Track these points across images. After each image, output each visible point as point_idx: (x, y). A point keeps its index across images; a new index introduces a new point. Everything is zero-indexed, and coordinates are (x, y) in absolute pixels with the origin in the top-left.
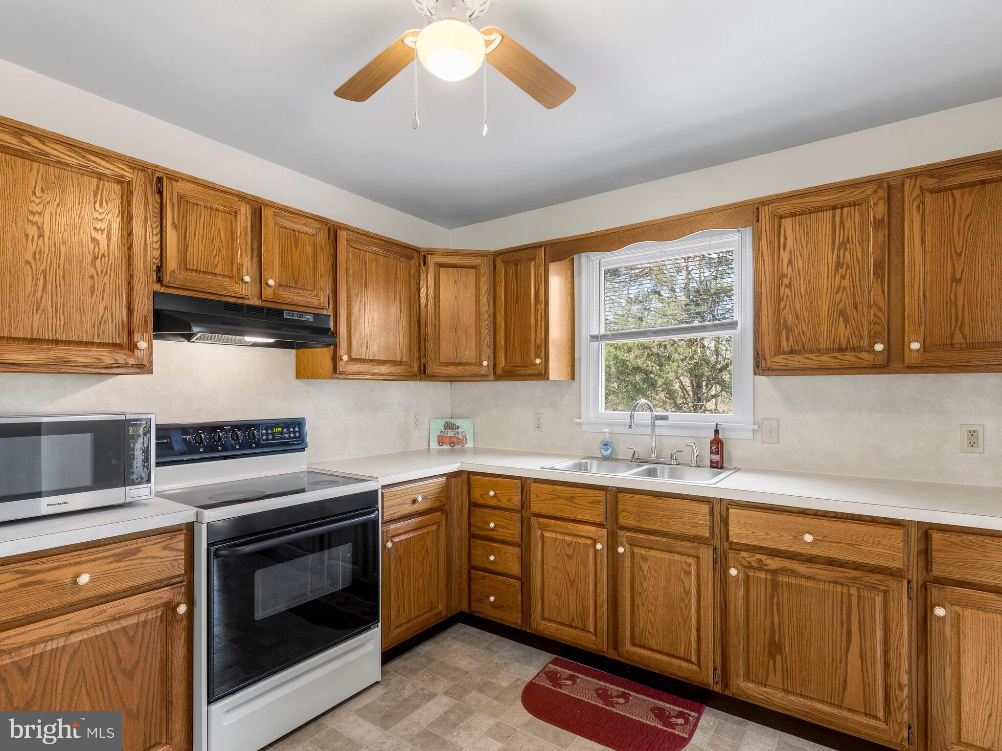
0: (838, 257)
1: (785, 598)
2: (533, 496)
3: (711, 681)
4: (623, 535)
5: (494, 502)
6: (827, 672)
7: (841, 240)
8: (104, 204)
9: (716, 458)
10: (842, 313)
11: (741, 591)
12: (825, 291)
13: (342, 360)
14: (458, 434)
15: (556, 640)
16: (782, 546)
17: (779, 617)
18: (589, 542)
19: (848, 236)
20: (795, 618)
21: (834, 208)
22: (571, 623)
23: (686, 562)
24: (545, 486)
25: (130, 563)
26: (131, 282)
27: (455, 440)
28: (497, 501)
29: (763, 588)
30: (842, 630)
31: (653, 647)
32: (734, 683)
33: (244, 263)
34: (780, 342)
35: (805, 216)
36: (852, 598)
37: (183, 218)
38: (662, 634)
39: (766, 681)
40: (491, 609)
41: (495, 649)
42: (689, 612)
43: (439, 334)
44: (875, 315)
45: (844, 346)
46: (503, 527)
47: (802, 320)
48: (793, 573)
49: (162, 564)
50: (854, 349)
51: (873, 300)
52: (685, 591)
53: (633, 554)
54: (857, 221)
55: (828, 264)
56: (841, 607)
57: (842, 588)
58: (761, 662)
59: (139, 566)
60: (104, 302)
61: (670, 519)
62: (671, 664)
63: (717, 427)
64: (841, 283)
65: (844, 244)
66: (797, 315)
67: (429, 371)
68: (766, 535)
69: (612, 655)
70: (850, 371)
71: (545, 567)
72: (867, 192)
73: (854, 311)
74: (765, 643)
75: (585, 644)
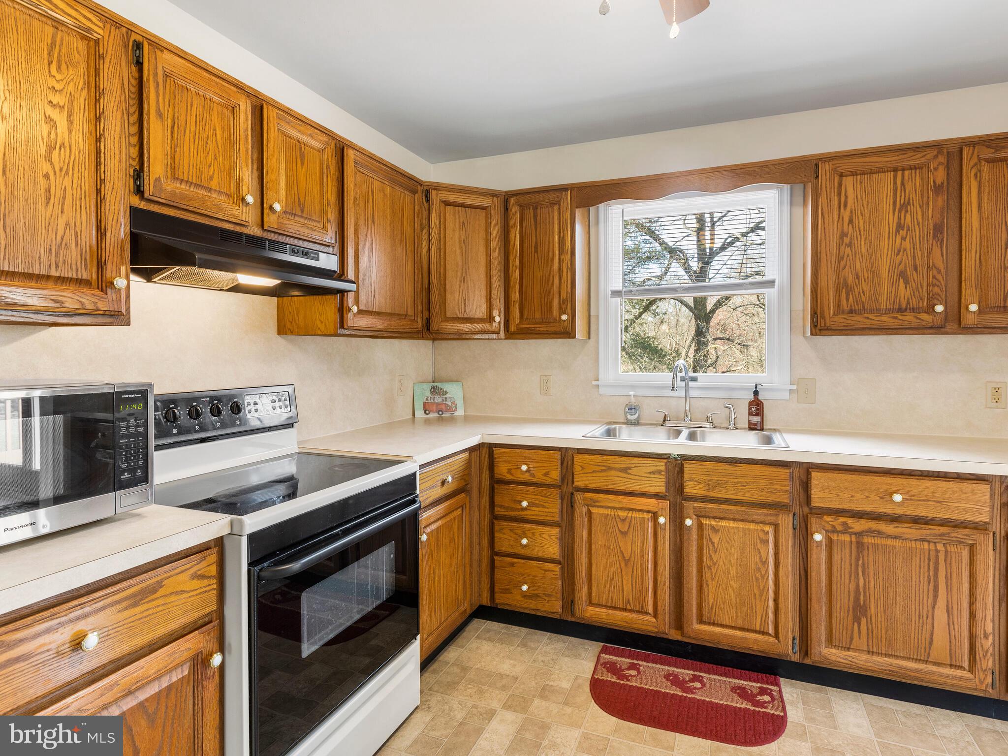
0: (899, 218)
1: (871, 559)
2: (577, 468)
3: (790, 652)
4: (689, 506)
5: (527, 477)
6: (913, 629)
7: (902, 202)
8: (64, 66)
9: (756, 419)
10: (903, 274)
11: (823, 556)
12: (886, 251)
13: (350, 310)
14: (446, 401)
15: (605, 626)
16: (868, 508)
17: (864, 579)
18: (648, 516)
19: (909, 198)
20: (881, 579)
21: (895, 170)
22: (626, 606)
23: (763, 530)
24: (593, 457)
25: (151, 605)
26: (103, 190)
27: (443, 407)
28: (530, 476)
29: (847, 551)
30: (928, 587)
31: (725, 623)
32: (816, 651)
33: (244, 178)
34: (839, 301)
35: (866, 176)
36: (939, 554)
37: (169, 106)
38: (735, 608)
39: (850, 645)
40: (522, 599)
41: (532, 645)
42: (766, 583)
43: (445, 284)
44: (934, 277)
45: (904, 306)
46: (537, 506)
47: (863, 280)
48: (879, 533)
49: (189, 600)
50: (913, 310)
51: (933, 262)
52: (761, 561)
53: (700, 526)
54: (918, 184)
55: (889, 225)
56: (929, 564)
57: (929, 544)
58: (845, 626)
59: (161, 608)
60: (64, 216)
61: (745, 486)
62: (746, 638)
63: (756, 388)
64: (901, 244)
65: (905, 206)
66: (857, 275)
67: (434, 327)
68: (851, 497)
69: (674, 635)
70: (908, 331)
71: (593, 547)
72: (928, 156)
73: (914, 273)
74: (849, 607)
75: (643, 627)
